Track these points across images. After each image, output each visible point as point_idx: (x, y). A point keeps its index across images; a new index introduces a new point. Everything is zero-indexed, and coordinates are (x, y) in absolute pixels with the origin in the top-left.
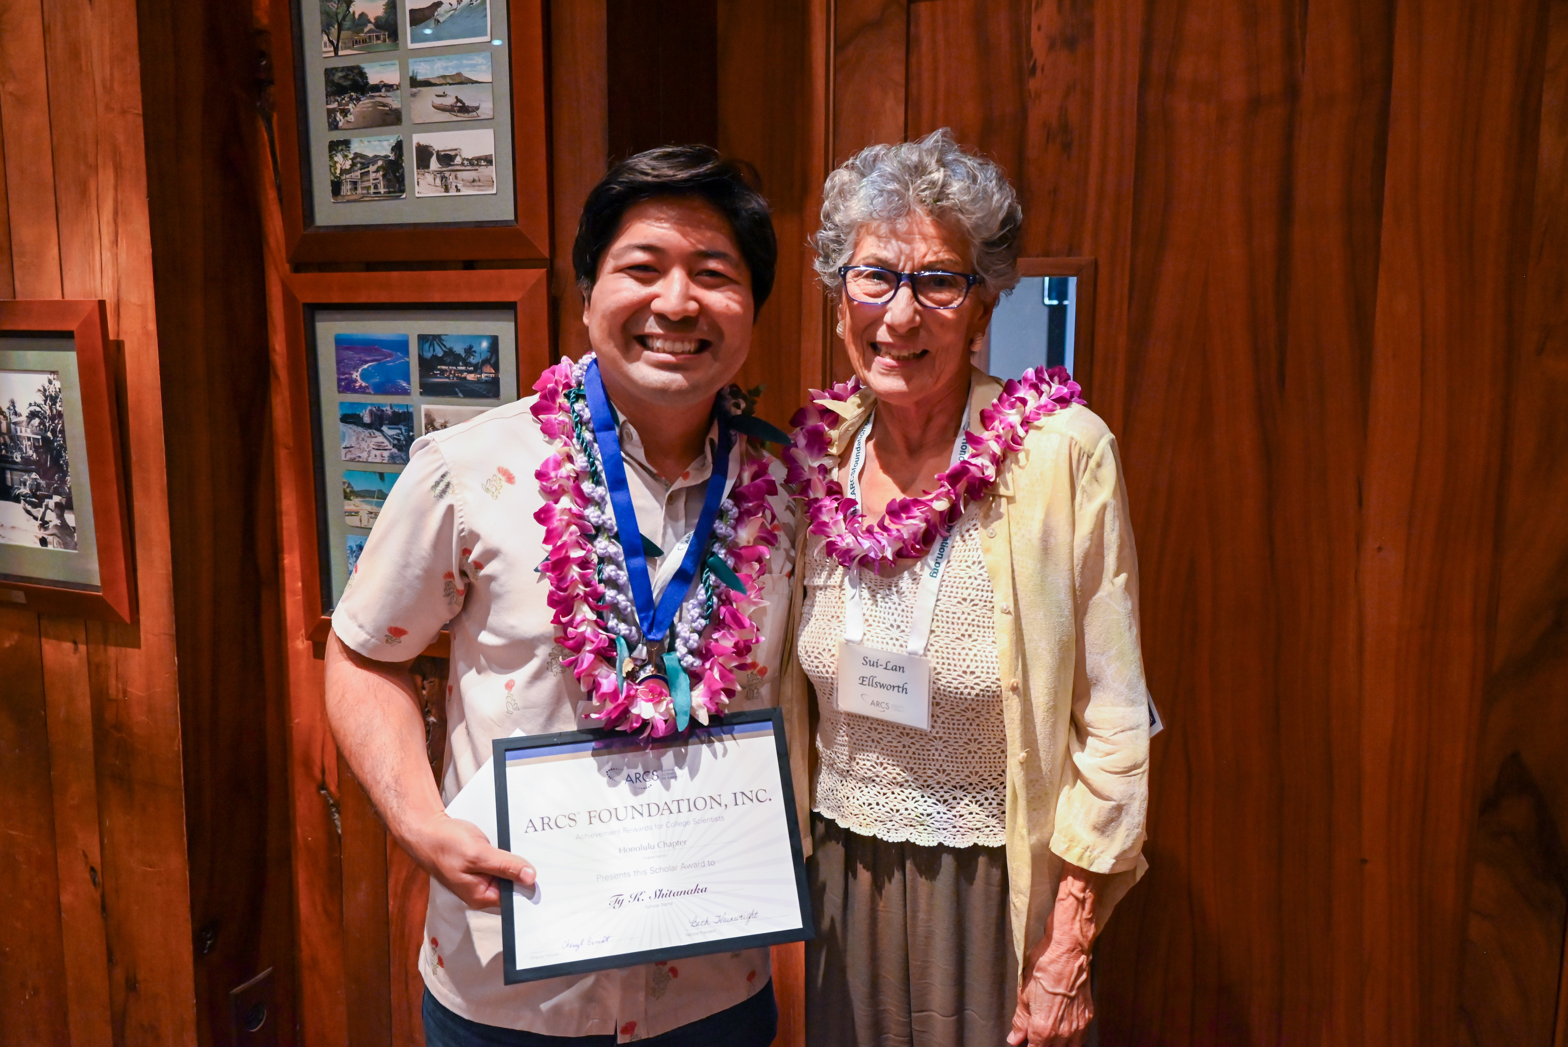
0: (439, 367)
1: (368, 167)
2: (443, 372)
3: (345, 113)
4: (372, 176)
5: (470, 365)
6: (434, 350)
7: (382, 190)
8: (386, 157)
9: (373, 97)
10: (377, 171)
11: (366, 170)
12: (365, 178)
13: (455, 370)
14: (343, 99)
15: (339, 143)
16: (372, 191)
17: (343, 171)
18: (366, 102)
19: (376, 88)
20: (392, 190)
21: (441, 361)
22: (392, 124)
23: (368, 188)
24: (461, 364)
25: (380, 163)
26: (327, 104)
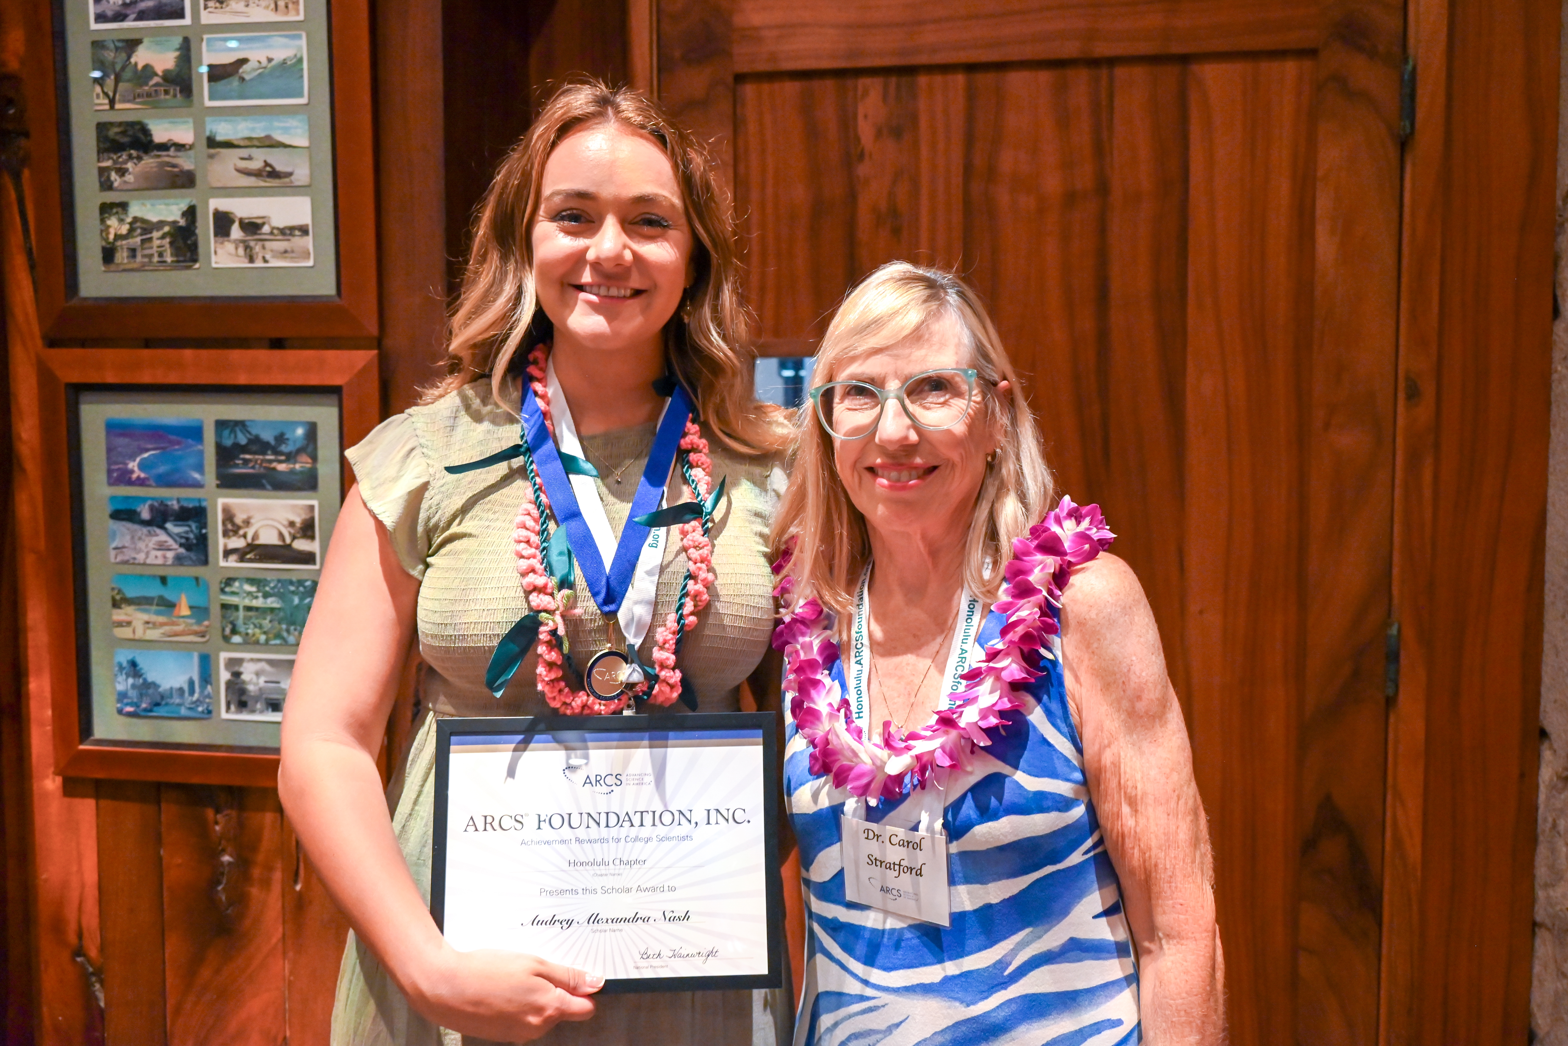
0: (242, 456)
1: (151, 233)
2: (246, 462)
3: (122, 172)
4: (157, 243)
5: (281, 453)
6: (236, 437)
7: (169, 259)
8: (175, 223)
9: (159, 156)
10: (163, 237)
11: (148, 236)
12: (147, 245)
13: (263, 461)
14: (120, 157)
15: (113, 205)
16: (156, 259)
17: (118, 237)
18: (149, 162)
19: (164, 147)
20: (181, 259)
21: (244, 449)
22: (183, 186)
23: (151, 256)
24: (269, 452)
25: (167, 229)
26: (99, 161)
